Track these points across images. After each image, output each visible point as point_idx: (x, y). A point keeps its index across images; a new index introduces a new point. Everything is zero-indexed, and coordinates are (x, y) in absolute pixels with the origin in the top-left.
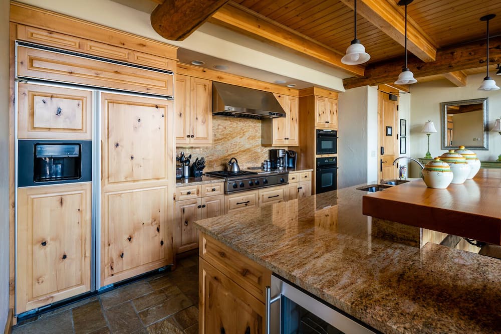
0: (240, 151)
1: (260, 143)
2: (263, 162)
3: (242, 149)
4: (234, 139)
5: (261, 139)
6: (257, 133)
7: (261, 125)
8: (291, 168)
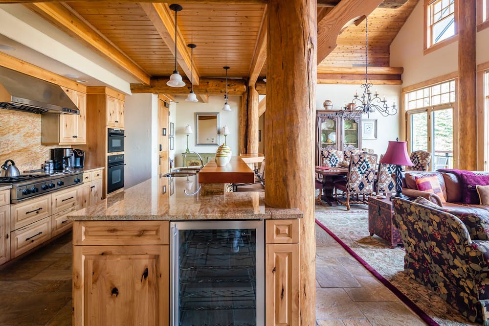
0: (13, 152)
1: (39, 141)
2: (43, 163)
3: (16, 148)
4: (5, 136)
5: (40, 136)
6: (36, 130)
7: (40, 120)
8: (78, 167)
